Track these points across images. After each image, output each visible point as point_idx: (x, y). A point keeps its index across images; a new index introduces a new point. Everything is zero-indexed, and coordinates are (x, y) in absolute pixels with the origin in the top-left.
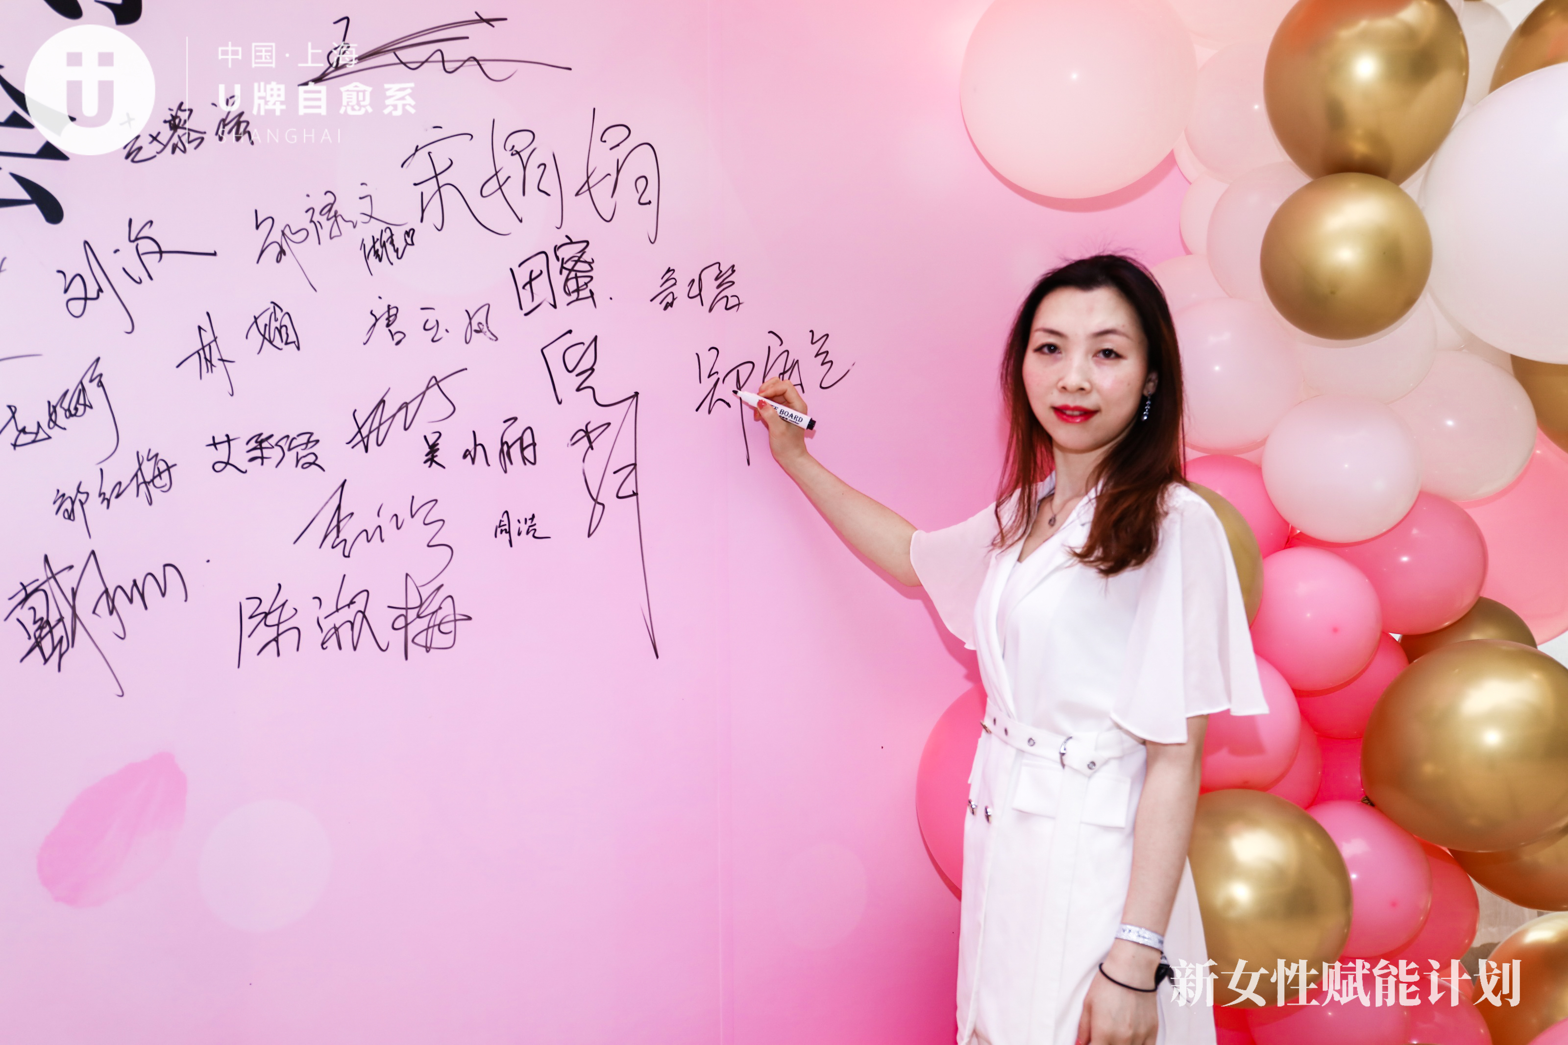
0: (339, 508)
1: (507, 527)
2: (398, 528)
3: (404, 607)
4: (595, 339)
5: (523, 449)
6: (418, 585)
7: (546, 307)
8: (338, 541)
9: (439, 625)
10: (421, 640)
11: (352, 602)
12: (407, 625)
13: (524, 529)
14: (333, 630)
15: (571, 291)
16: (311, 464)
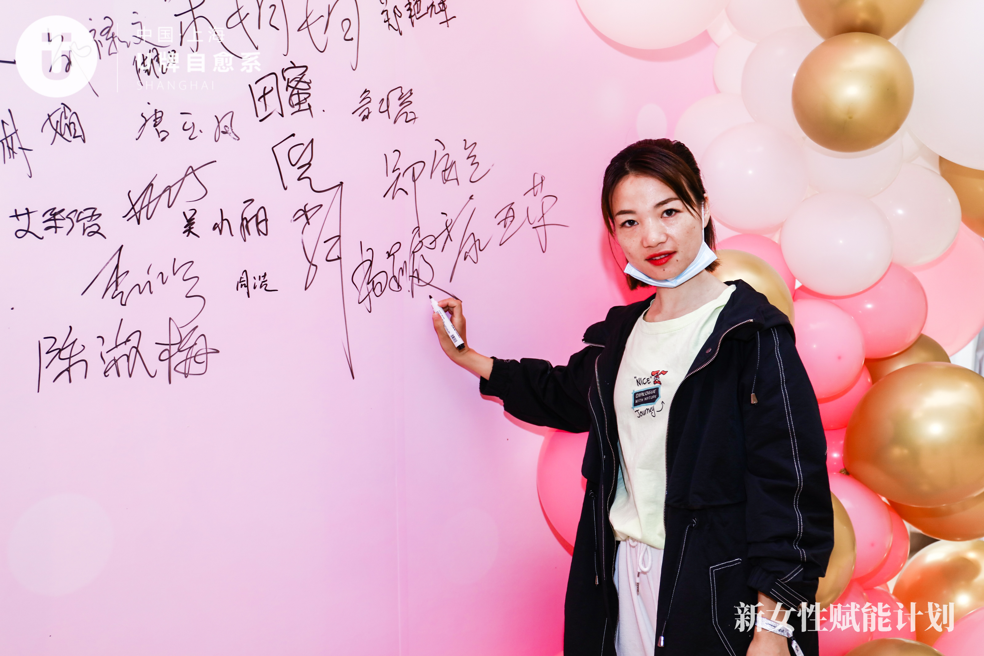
0: (117, 267)
1: (245, 283)
2: (164, 283)
3: (168, 343)
4: (312, 141)
5: (258, 224)
6: (178, 327)
7: (276, 115)
8: (117, 293)
9: (195, 357)
10: (181, 368)
11: (128, 340)
12: (170, 357)
13: (258, 283)
14: (113, 362)
15: (294, 104)
16: (95, 232)
